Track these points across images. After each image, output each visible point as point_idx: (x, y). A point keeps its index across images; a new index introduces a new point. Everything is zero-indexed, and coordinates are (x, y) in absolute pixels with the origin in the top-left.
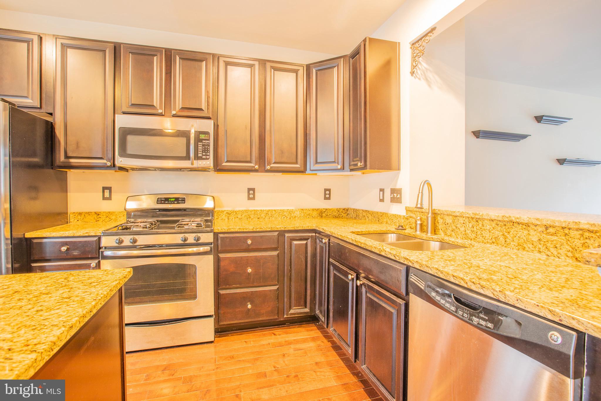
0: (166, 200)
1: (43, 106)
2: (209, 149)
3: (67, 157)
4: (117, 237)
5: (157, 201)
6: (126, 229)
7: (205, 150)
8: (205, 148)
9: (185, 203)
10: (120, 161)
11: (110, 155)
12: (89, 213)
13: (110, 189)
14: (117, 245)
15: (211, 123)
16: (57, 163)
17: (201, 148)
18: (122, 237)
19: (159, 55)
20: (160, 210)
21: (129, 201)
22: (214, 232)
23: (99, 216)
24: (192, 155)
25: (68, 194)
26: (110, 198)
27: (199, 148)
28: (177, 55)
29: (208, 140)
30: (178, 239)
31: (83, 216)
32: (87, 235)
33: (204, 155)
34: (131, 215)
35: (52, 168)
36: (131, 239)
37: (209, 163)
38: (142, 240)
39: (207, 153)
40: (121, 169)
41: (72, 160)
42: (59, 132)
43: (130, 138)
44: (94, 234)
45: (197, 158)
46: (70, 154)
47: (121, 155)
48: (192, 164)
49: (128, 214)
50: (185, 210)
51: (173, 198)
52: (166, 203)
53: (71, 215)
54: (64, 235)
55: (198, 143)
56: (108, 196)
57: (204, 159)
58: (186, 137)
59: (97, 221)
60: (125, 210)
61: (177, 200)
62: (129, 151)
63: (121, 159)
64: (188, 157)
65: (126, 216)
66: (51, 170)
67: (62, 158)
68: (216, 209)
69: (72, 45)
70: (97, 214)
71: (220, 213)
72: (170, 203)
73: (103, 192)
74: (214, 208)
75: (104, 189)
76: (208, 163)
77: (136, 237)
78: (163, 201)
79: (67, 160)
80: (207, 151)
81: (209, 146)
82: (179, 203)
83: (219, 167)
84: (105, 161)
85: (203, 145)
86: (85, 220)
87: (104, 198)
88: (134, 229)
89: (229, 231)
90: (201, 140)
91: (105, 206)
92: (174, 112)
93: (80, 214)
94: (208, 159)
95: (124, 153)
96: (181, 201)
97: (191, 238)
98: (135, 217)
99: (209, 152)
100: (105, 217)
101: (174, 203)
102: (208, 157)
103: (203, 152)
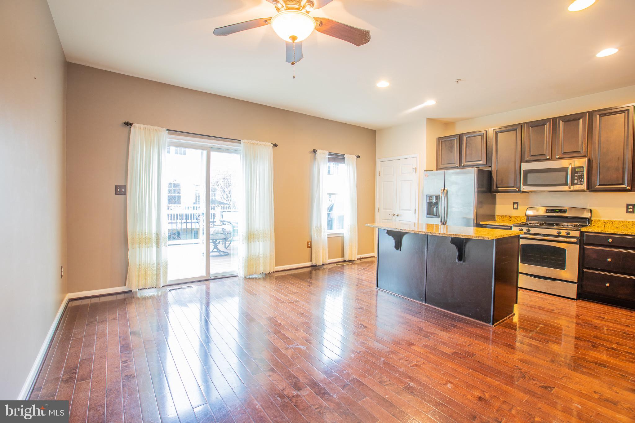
0: (553, 211)
1: (487, 163)
2: (583, 177)
3: (497, 187)
4: (520, 228)
5: (546, 211)
6: (525, 225)
7: (580, 179)
8: (580, 177)
9: (566, 213)
10: (523, 188)
11: (518, 185)
12: (506, 216)
13: (517, 203)
14: (527, 232)
15: (585, 160)
16: (493, 190)
17: (577, 177)
18: (523, 228)
19: (548, 124)
20: (549, 216)
21: (528, 210)
22: (581, 231)
23: (511, 218)
24: (569, 182)
25: (496, 205)
26: (517, 208)
27: (575, 177)
28: (561, 121)
29: (583, 172)
30: (555, 232)
31: (502, 217)
32: (505, 225)
33: (579, 182)
34: (529, 218)
35: (490, 193)
36: (527, 229)
37: (584, 186)
38: (533, 230)
39: (581, 180)
40: (524, 192)
41: (499, 189)
42: (494, 176)
43: (529, 175)
44: (508, 225)
45: (573, 183)
46: (498, 186)
47: (524, 185)
48: (570, 188)
49: (528, 217)
50: (566, 217)
51: (558, 209)
52: (552, 213)
53: (497, 217)
54: (495, 224)
55: (574, 175)
56: (516, 207)
57: (579, 184)
58: (565, 171)
59: (510, 221)
60: (526, 215)
61: (561, 211)
62: (529, 183)
63: (524, 187)
64: (566, 184)
65: (526, 219)
66: (490, 194)
67: (495, 188)
68: (592, 219)
69: (501, 131)
70: (510, 217)
71: (596, 222)
72: (555, 213)
73: (514, 205)
74: (591, 217)
75: (514, 203)
76: (582, 187)
77: (530, 229)
78: (550, 211)
79: (497, 189)
80: (582, 179)
81: (583, 175)
82: (562, 213)
83: (592, 189)
84: (515, 188)
85: (578, 176)
86: (504, 220)
87: (514, 208)
88: (529, 225)
89: (593, 231)
90: (577, 173)
91: (514, 213)
92: (557, 157)
93: (501, 216)
94: (583, 184)
95: (525, 184)
96: (564, 211)
97: (563, 233)
98: (532, 220)
99: (583, 180)
100: (514, 219)
101: (558, 213)
102: (582, 183)
103: (578, 180)
